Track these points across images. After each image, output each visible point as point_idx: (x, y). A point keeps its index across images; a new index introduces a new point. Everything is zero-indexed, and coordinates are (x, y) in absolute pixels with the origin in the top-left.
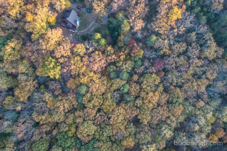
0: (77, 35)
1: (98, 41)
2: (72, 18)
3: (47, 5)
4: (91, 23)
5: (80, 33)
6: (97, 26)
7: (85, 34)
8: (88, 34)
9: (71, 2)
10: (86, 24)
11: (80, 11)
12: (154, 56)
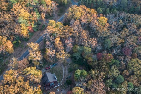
0: (61, 86)
1: (82, 75)
2: (51, 78)
3: (28, 86)
4: (62, 70)
5: (62, 83)
6: (67, 68)
7: (66, 80)
8: (67, 78)
9: (41, 70)
10: (61, 74)
11: (49, 70)
12: (119, 50)
